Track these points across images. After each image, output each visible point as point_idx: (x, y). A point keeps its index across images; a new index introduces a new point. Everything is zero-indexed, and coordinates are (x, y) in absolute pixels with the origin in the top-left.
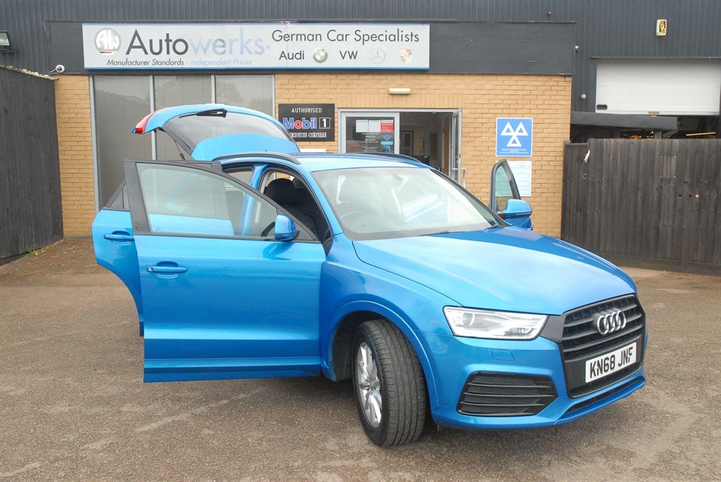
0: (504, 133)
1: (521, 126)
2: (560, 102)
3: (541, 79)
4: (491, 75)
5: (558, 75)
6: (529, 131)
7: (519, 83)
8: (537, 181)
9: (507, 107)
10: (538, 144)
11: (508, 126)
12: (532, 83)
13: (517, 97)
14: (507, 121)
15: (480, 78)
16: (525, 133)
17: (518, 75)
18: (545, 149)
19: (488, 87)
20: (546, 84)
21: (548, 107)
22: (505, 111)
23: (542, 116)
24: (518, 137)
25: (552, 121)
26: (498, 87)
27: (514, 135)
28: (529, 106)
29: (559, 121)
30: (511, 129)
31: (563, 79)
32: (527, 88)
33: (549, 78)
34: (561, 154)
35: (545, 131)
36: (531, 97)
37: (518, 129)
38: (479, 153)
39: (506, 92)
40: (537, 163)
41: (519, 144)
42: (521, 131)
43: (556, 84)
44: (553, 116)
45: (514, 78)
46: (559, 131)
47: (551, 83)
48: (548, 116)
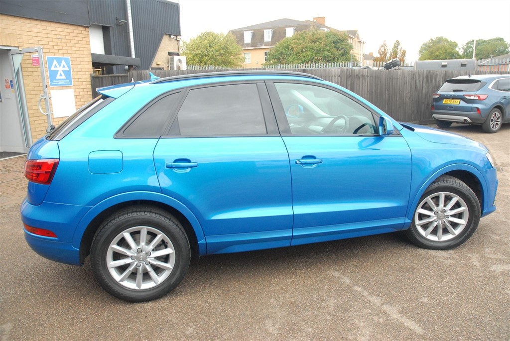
0: (53, 68)
1: (63, 63)
2: (85, 46)
3: (71, 27)
4: (37, 20)
5: (81, 26)
6: (69, 67)
7: (58, 29)
8: (78, 104)
9: (52, 47)
10: (76, 77)
11: (55, 62)
12: (66, 30)
13: (57, 40)
14: (53, 59)
15: (28, 21)
16: (67, 69)
17: (56, 22)
18: (80, 80)
19: (35, 30)
20: (75, 31)
21: (78, 49)
22: (51, 51)
23: (75, 56)
24: (63, 71)
25: (81, 59)
26: (44, 31)
27: (60, 69)
28: (67, 48)
29: (86, 60)
30: (57, 65)
31: (83, 29)
32: (63, 33)
33: (76, 27)
34: (90, 83)
35: (79, 66)
36: (66, 41)
37: (62, 66)
38: (37, 85)
39: (49, 36)
40: (77, 90)
41: (64, 77)
42: (64, 67)
43: (80, 32)
44: (82, 56)
45: (54, 25)
46: (86, 66)
47: (78, 31)
48: (78, 56)
